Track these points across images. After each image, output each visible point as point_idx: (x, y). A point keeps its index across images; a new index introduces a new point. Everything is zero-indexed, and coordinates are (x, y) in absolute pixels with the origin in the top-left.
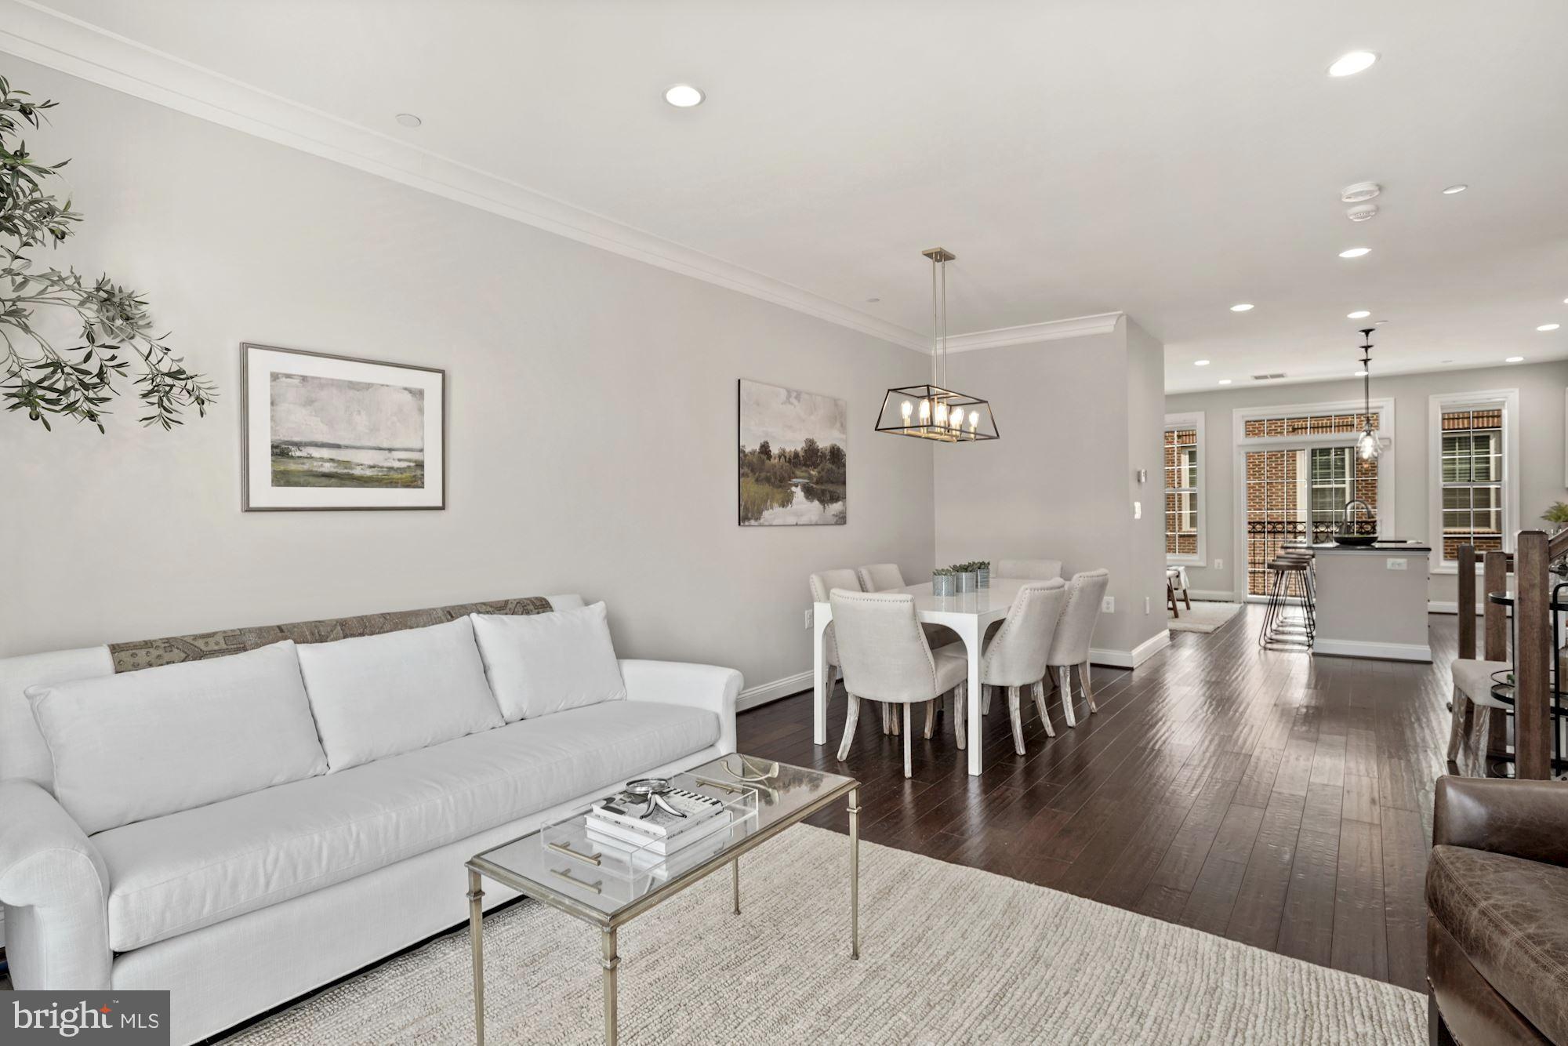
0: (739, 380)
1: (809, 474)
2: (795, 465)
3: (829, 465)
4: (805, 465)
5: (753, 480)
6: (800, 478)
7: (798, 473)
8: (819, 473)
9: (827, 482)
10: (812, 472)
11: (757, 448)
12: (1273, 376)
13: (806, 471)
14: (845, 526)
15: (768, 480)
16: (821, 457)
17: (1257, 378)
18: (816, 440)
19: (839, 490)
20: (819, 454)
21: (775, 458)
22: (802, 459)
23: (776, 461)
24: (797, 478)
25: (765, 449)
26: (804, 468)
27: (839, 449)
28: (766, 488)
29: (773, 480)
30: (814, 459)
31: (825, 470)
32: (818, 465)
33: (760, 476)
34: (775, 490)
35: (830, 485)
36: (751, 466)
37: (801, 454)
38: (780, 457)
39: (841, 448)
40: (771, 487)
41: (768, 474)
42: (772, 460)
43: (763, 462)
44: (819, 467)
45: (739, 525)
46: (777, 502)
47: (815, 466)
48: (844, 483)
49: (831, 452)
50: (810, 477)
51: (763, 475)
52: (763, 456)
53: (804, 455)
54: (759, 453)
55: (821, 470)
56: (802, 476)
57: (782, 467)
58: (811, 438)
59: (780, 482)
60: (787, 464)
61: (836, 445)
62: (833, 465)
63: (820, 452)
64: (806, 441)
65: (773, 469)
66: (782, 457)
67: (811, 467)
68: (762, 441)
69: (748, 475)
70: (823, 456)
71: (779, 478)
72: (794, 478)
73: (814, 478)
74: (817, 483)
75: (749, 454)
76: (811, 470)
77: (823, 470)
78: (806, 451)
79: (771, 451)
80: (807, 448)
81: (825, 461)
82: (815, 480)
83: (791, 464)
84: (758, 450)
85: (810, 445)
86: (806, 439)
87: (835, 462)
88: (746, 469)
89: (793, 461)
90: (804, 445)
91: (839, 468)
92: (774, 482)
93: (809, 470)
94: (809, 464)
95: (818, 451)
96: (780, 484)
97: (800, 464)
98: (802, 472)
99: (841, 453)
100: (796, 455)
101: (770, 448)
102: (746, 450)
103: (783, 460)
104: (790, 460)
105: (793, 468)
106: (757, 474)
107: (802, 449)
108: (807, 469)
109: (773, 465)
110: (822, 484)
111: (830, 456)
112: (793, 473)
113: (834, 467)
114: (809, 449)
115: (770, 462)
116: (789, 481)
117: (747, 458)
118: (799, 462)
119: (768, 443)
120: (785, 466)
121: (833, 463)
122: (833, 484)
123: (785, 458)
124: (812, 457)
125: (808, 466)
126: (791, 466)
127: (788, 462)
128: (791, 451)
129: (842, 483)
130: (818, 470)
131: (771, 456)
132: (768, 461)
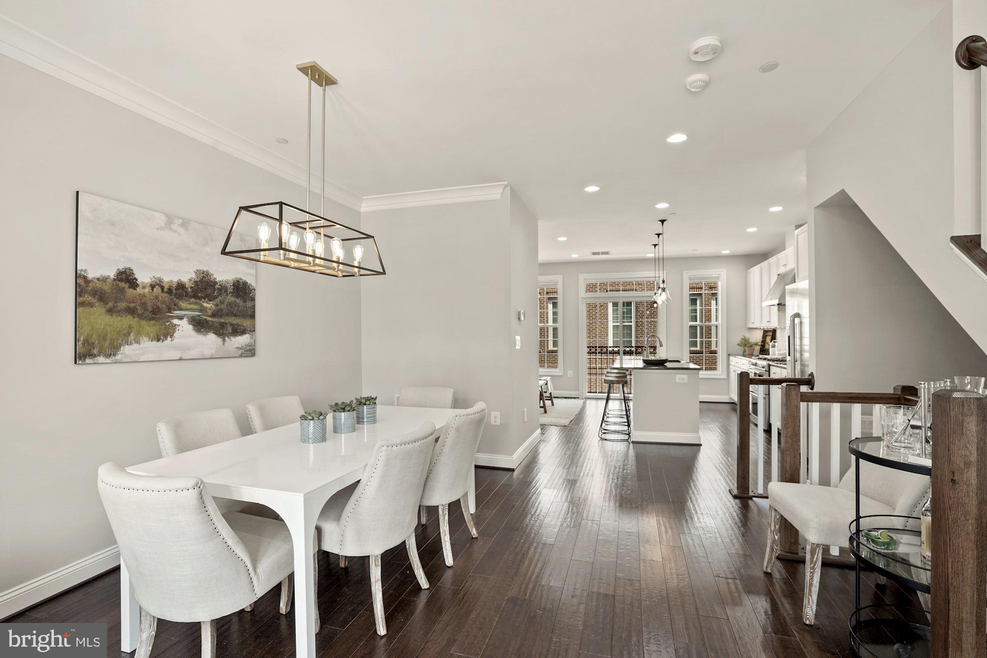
0: (78, 192)
1: (202, 306)
2: (180, 297)
3: (231, 299)
4: (195, 297)
5: (104, 310)
6: (186, 310)
7: (183, 304)
8: (217, 305)
9: (227, 315)
10: (205, 305)
11: (112, 274)
12: (603, 253)
13: (196, 303)
14: (253, 358)
15: (131, 311)
16: (220, 290)
17: (594, 254)
18: (211, 272)
19: (246, 323)
20: (217, 286)
21: (144, 287)
22: (190, 290)
23: (146, 290)
24: (181, 310)
25: (126, 277)
26: (193, 300)
27: (245, 284)
28: (128, 321)
29: (140, 311)
30: (209, 291)
31: (226, 303)
32: (215, 297)
33: (115, 307)
34: (144, 323)
35: (233, 318)
36: (101, 296)
37: (188, 285)
38: (153, 287)
39: (249, 282)
40: (137, 319)
41: (132, 305)
42: (138, 289)
43: (122, 290)
44: (217, 301)
45: (76, 363)
46: (148, 335)
47: (210, 298)
48: (253, 316)
49: (234, 285)
50: (203, 310)
51: (122, 305)
52: (122, 284)
53: (193, 286)
54: (114, 280)
55: (219, 303)
56: (189, 309)
57: (157, 297)
58: (205, 270)
59: (153, 314)
60: (166, 295)
61: (242, 279)
62: (238, 298)
63: (218, 284)
64: (197, 272)
65: (141, 300)
66: (157, 287)
67: (205, 299)
68: (121, 267)
69: (97, 304)
70: (223, 289)
71: (151, 309)
72: (176, 310)
73: (208, 310)
74: (213, 315)
75: (96, 281)
76: (204, 302)
77: (222, 303)
78: (196, 282)
79: (136, 280)
80: (198, 280)
81: (225, 294)
82: (210, 312)
83: (171, 295)
84: (112, 277)
85: (204, 277)
86: (197, 270)
87: (240, 296)
88: (87, 298)
89: (174, 292)
90: (193, 276)
91: (245, 302)
92: (143, 314)
93: (201, 302)
94: (202, 296)
95: (216, 283)
96: (153, 316)
97: (186, 296)
98: (190, 304)
99: (249, 287)
100: (181, 286)
101: (136, 276)
102: (90, 276)
103: (157, 290)
104: (170, 291)
105: (175, 299)
106: (110, 304)
107: (191, 280)
108: (198, 301)
109: (140, 294)
110: (221, 316)
111: (234, 289)
112: (175, 305)
113: (238, 301)
114: (201, 281)
115: (135, 291)
116: (167, 312)
117: (91, 284)
118: (185, 293)
119: (132, 270)
120: (162, 297)
121: (237, 297)
122: (237, 318)
123: (162, 288)
124: (206, 289)
125: (200, 298)
126: (171, 297)
127: (167, 293)
128: (172, 281)
129: (250, 317)
130: (215, 303)
131: (137, 285)
132: (131, 290)
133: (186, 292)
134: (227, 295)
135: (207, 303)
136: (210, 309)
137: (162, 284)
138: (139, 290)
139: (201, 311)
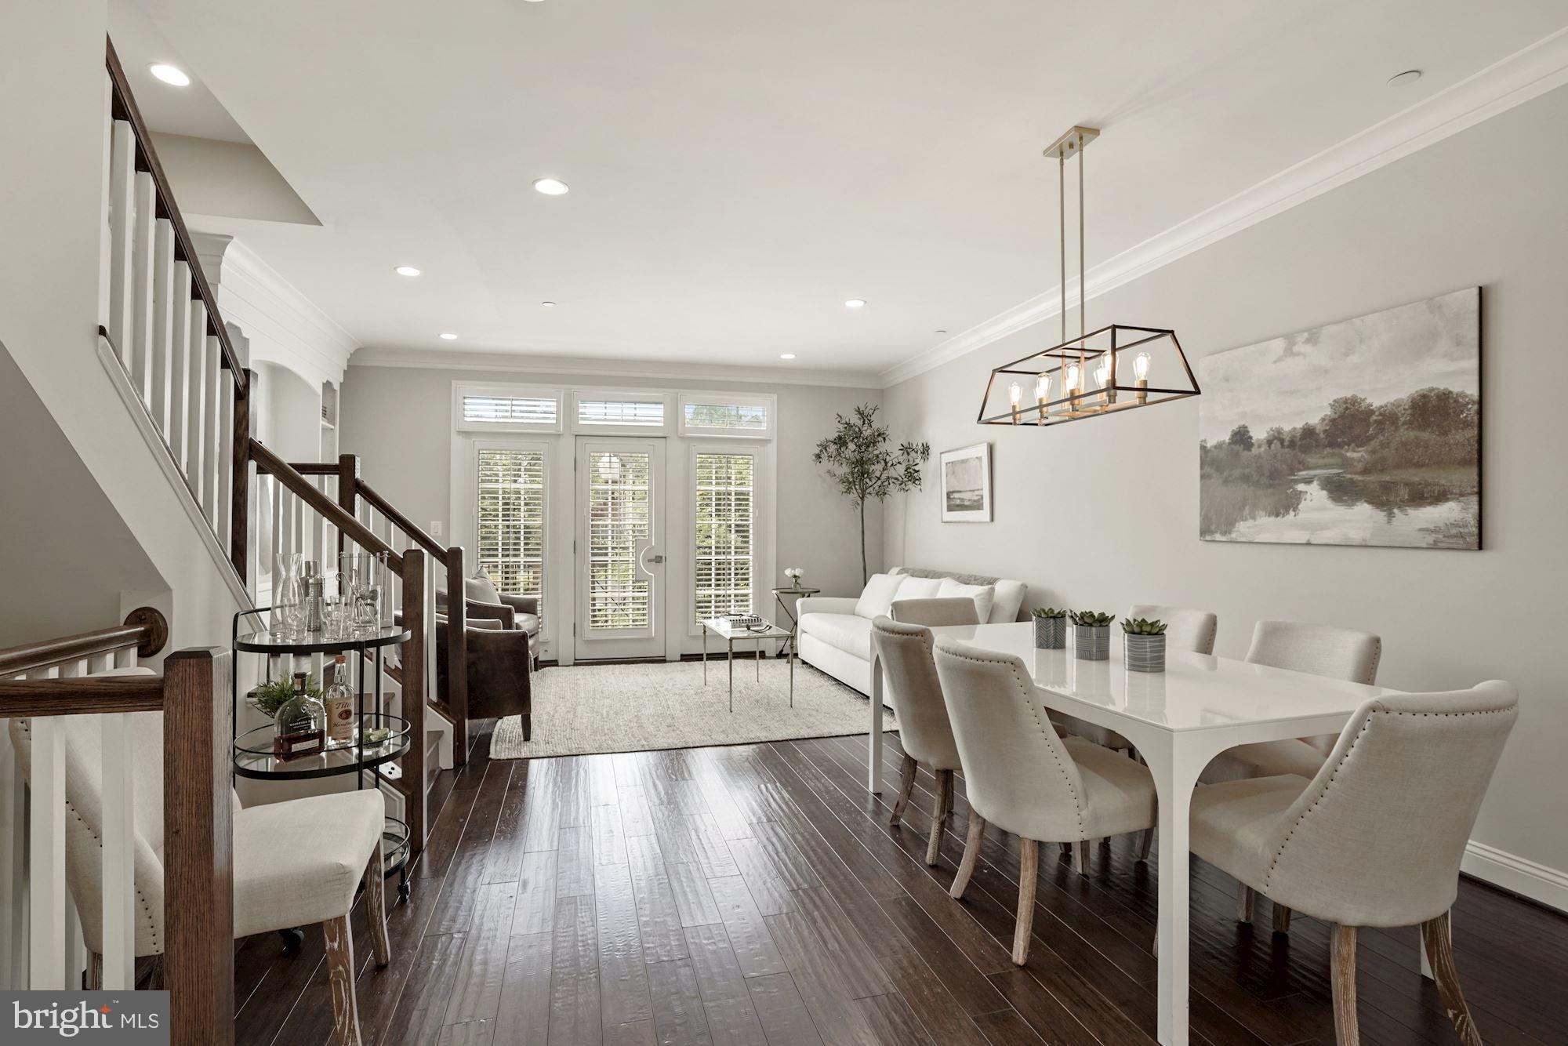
1: (1345, 458)
2: (1306, 449)
3: (1406, 434)
4: (1331, 445)
6: (1318, 467)
7: (1311, 460)
8: (1374, 452)
9: (1397, 466)
10: (1349, 454)
11: (1226, 437)
13: (1333, 455)
15: (1246, 479)
16: (1377, 422)
18: (1361, 396)
20: (1373, 418)
21: (1260, 446)
22: (1322, 435)
23: (1263, 449)
24: (1309, 468)
25: (1241, 437)
26: (1328, 450)
29: (1256, 477)
30: (1357, 430)
31: (1394, 445)
32: (1370, 439)
33: (1231, 476)
35: (1412, 471)
36: (1220, 466)
37: (1319, 429)
38: (1269, 442)
41: (1247, 471)
42: (1253, 449)
43: (1237, 454)
44: (1375, 444)
45: (1201, 539)
47: (1359, 441)
49: (1413, 406)
50: (1346, 463)
51: (1237, 472)
52: (1237, 448)
53: (1328, 428)
54: (1229, 444)
55: (1378, 448)
56: (1324, 466)
57: (1275, 456)
58: (1349, 395)
59: (1271, 479)
60: (1287, 450)
61: (1433, 389)
62: (1424, 430)
63: (1377, 413)
64: (1335, 404)
65: (1256, 463)
66: (1275, 441)
67: (1349, 446)
68: (1235, 427)
69: (1214, 475)
70: (1388, 418)
71: (1267, 473)
72: (1301, 470)
73: (1356, 464)
74: (1366, 471)
75: (1213, 449)
76: (1347, 452)
77: (1383, 446)
78: (1333, 421)
79: (1251, 438)
80: (1336, 416)
81: (1393, 428)
82: (1359, 466)
83: (1294, 449)
84: (1227, 441)
85: (1347, 408)
86: (1335, 401)
87: (1429, 426)
88: (1208, 469)
89: (1299, 443)
90: (1328, 412)
91: (1445, 434)
92: (1258, 481)
93: (1343, 452)
94: (1344, 442)
95: (1372, 412)
96: (1271, 481)
97: (1317, 446)
98: (1324, 458)
99: (1456, 401)
100: (1309, 432)
101: (1251, 434)
102: (1209, 444)
103: (1276, 445)
104: (1292, 444)
105: (1299, 454)
106: (1226, 474)
107: (1323, 420)
108: (1336, 450)
109: (1255, 456)
110: (1383, 471)
111: (1412, 415)
112: (1300, 462)
113: (1425, 435)
114: (1342, 416)
115: (1249, 453)
116: (1289, 475)
117: (1210, 454)
118: (1314, 442)
119: (1246, 427)
120: (1282, 455)
121: (1421, 428)
122: (1424, 469)
123: (1282, 441)
124: (1351, 427)
125: (1340, 446)
126: (1294, 452)
127: (1289, 447)
128: (1295, 429)
129: (1459, 463)
130: (1370, 449)
131: (1253, 444)
132: (1246, 452)
133: (1316, 440)
134: (1397, 428)
135: (1354, 452)
136: (1360, 461)
137: (1281, 436)
138: (1255, 451)
139: (1341, 466)
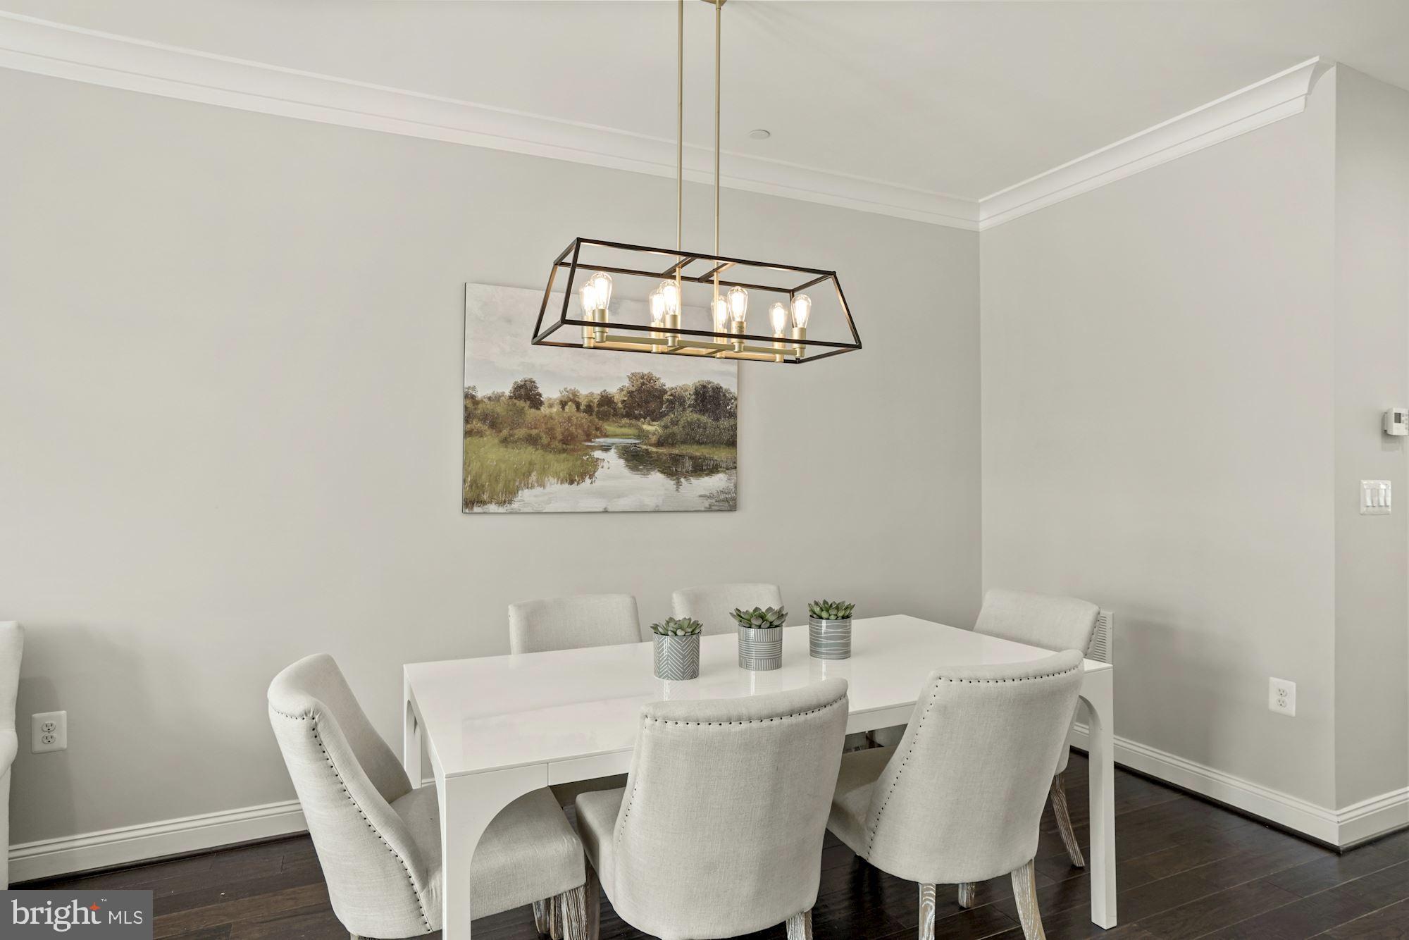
0: (465, 284)
1: (640, 429)
2: (604, 416)
3: (691, 416)
4: (629, 415)
5: (496, 441)
6: (615, 436)
7: (609, 427)
8: (666, 427)
9: (684, 442)
10: (646, 427)
11: (507, 390)
13: (630, 426)
14: (734, 513)
15: (532, 441)
16: (671, 402)
18: (655, 375)
19: (720, 455)
20: (666, 397)
21: (551, 406)
22: (620, 405)
23: (554, 410)
24: (606, 436)
25: (526, 393)
26: (625, 421)
27: (717, 390)
28: (529, 454)
29: (545, 440)
30: (653, 405)
31: (682, 423)
32: (663, 415)
33: (511, 435)
34: (550, 457)
35: (695, 447)
36: (494, 423)
37: (618, 398)
38: (563, 404)
39: (724, 386)
40: (540, 452)
41: (534, 432)
42: (542, 408)
43: (521, 412)
44: (667, 420)
45: (466, 511)
46: (556, 475)
47: (655, 416)
48: (732, 443)
49: (697, 393)
50: (642, 435)
51: (521, 432)
52: (521, 403)
53: (626, 399)
54: (510, 397)
55: (669, 424)
56: (620, 433)
57: (569, 419)
58: (646, 372)
59: (564, 443)
60: (583, 415)
61: (710, 383)
62: (704, 414)
63: (669, 393)
64: (633, 377)
65: (546, 424)
66: (570, 403)
67: (645, 418)
68: (519, 379)
69: (487, 433)
70: (677, 400)
71: (560, 437)
72: (598, 437)
73: (650, 436)
74: (659, 444)
75: (486, 400)
76: (643, 423)
77: (675, 423)
78: (631, 393)
79: (540, 395)
80: (634, 389)
81: (681, 409)
82: (654, 439)
83: (591, 415)
84: (507, 393)
85: (643, 384)
86: (633, 374)
87: (707, 411)
88: (476, 424)
89: (596, 409)
90: (627, 383)
91: (717, 420)
92: (549, 444)
93: (640, 424)
94: (640, 414)
95: (665, 392)
96: (564, 446)
97: (615, 415)
98: (621, 427)
99: (725, 395)
100: (606, 400)
101: (540, 390)
102: (480, 394)
103: (570, 408)
104: (589, 409)
105: (597, 420)
106: (505, 432)
107: (622, 390)
108: (634, 422)
109: (546, 416)
110: (673, 445)
111: (696, 400)
112: (597, 429)
113: (704, 419)
114: (639, 390)
115: (538, 412)
116: (585, 441)
117: (480, 406)
118: (612, 411)
119: (534, 382)
120: (577, 418)
121: (702, 412)
122: (703, 446)
123: (578, 405)
124: (647, 402)
125: (637, 418)
126: (591, 417)
127: (585, 411)
128: (592, 394)
129: (726, 444)
130: (663, 424)
131: (541, 403)
132: (533, 410)
133: (615, 409)
134: (684, 409)
135: (650, 425)
136: (654, 434)
137: (577, 399)
138: (544, 410)
139: (638, 437)
